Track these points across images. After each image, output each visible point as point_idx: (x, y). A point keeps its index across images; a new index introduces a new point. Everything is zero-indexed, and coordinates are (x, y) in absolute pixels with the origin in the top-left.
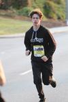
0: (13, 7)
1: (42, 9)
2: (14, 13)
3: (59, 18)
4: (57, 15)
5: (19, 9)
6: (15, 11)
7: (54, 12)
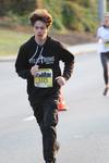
0: (14, 13)
1: (60, 16)
2: (14, 21)
3: (87, 30)
4: (84, 24)
5: (22, 15)
6: (16, 18)
7: (79, 21)
